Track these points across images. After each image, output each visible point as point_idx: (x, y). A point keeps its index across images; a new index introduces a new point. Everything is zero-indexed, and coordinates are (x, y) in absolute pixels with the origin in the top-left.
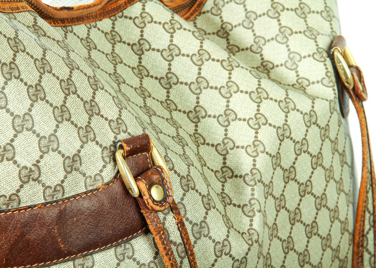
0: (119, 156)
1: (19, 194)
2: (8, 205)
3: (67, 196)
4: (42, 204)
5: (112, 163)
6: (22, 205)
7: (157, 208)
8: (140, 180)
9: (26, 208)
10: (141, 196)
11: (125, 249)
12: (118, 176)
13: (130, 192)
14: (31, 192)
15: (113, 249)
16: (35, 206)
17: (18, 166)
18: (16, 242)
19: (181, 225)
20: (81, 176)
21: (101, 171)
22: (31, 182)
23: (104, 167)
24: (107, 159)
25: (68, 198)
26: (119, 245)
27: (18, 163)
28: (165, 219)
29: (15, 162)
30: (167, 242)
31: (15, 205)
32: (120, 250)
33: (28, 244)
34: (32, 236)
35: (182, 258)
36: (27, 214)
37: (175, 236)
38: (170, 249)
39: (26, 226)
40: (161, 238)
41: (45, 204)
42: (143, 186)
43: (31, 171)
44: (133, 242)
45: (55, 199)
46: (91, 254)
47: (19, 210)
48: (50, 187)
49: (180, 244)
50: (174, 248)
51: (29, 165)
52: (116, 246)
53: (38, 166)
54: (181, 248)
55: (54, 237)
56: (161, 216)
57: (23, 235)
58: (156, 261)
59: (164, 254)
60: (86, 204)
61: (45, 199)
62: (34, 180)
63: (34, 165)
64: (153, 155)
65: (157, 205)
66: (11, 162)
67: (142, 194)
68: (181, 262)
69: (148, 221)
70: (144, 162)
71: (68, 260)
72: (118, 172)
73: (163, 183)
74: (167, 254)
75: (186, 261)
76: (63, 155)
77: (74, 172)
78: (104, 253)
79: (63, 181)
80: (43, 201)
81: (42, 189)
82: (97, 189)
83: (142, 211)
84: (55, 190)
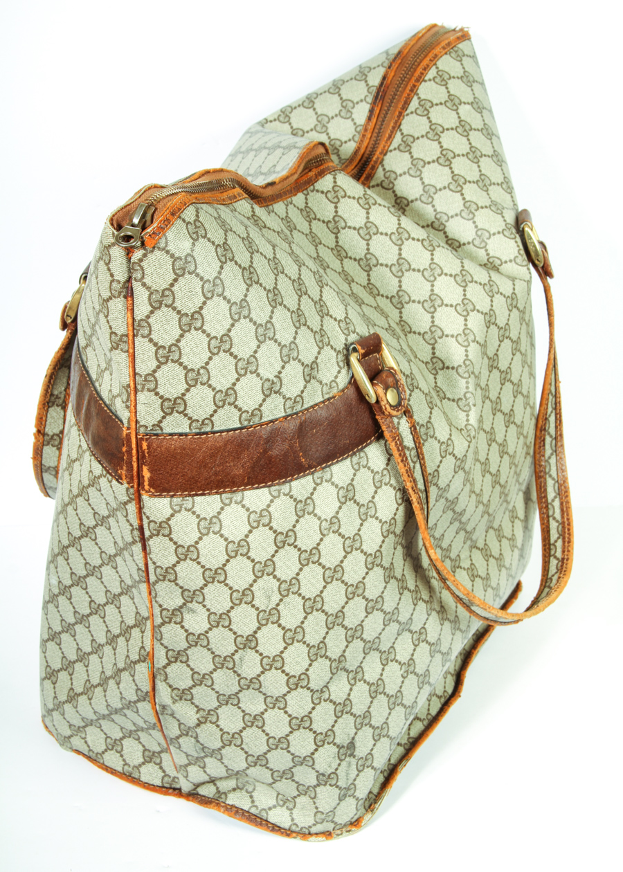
0: (354, 359)
1: (261, 408)
2: (250, 421)
3: (305, 406)
4: (283, 417)
5: (346, 368)
6: (264, 420)
7: (394, 413)
8: (377, 384)
9: (267, 423)
10: (378, 402)
11: (360, 458)
12: (353, 382)
13: (367, 398)
14: (272, 406)
15: (349, 459)
16: (276, 420)
17: (261, 379)
18: (259, 459)
19: (413, 428)
20: (318, 384)
21: (336, 377)
22: (273, 395)
23: (339, 372)
24: (341, 364)
25: (307, 409)
26: (354, 454)
27: (261, 375)
28: (399, 423)
29: (258, 375)
30: (402, 448)
31: (256, 420)
32: (355, 459)
33: (270, 461)
34: (274, 452)
35: (415, 463)
36: (268, 428)
37: (408, 441)
38: (405, 454)
39: (269, 442)
40: (396, 444)
41: (285, 417)
42: (380, 390)
43: (273, 383)
44: (366, 449)
45: (294, 411)
46: (329, 466)
47: (261, 426)
48: (290, 399)
49: (413, 448)
50: (407, 453)
51: (271, 377)
52: (352, 456)
53: (279, 377)
54: (414, 453)
55: (296, 451)
56: (395, 420)
57: (265, 451)
58: (389, 468)
59: (399, 460)
60: (323, 413)
61: (285, 412)
62: (276, 393)
63: (276, 376)
64: (384, 356)
65: (394, 410)
66: (255, 375)
67: (380, 400)
68: (414, 467)
69: (384, 428)
70: (375, 364)
71: (308, 474)
72: (353, 376)
73: (396, 386)
74: (402, 461)
75: (418, 465)
76: (303, 364)
77: (312, 381)
78: (341, 464)
79: (302, 392)
80: (284, 414)
81: (282, 401)
82: (334, 397)
83: (377, 417)
84: (295, 402)
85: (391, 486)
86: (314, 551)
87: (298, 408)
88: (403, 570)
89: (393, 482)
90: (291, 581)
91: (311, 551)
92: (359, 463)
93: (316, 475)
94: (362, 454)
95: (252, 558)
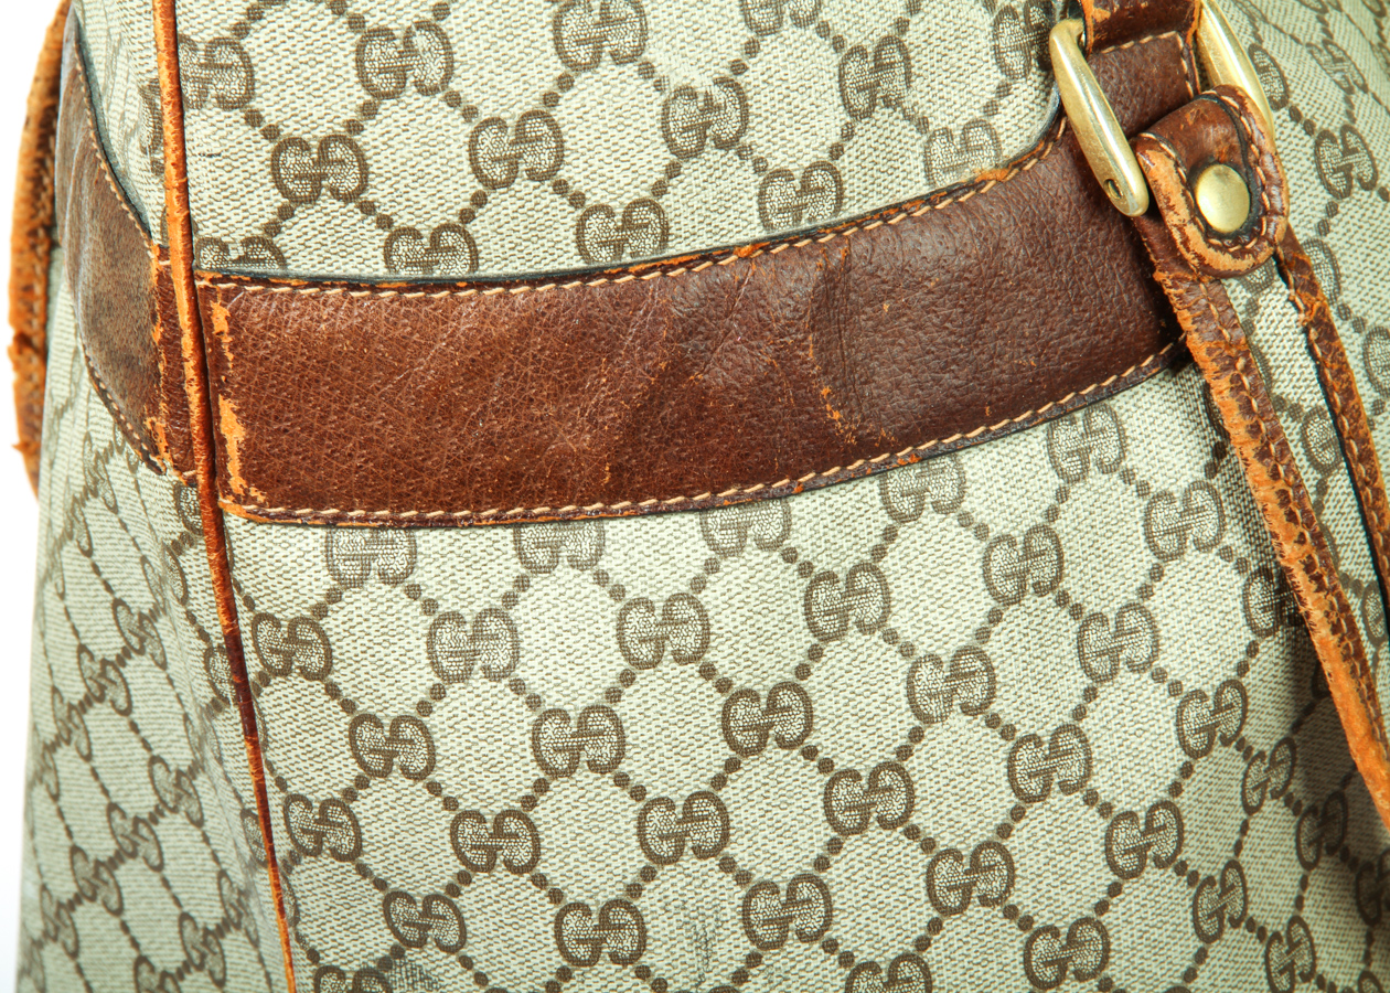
0: (1064, 44)
1: (663, 201)
2: (619, 247)
3: (852, 210)
4: (756, 243)
5: (1035, 76)
6: (677, 248)
7: (1224, 261)
8: (1152, 144)
9: (690, 261)
10: (1154, 211)
11: (1088, 432)
12: (1060, 131)
13: (1111, 194)
14: (710, 195)
15: (1040, 432)
16: (727, 251)
17: (659, 87)
18: (654, 399)
19: (1320, 334)
20: (909, 130)
21: (991, 109)
22: (712, 154)
23: (1004, 90)
24: (1015, 60)
25: (858, 222)
26: (1065, 413)
27: (660, 71)
28: (1253, 307)
29: (647, 70)
30: (1262, 404)
31: (644, 246)
32: (1067, 435)
33: (701, 408)
34: (715, 376)
35: (1326, 470)
36: (695, 284)
37: (1296, 379)
38: (1276, 432)
39: (690, 333)
40: (1237, 386)
41: (765, 246)
42: (1164, 168)
43: (710, 106)
44: (1121, 402)
45: (804, 225)
46: (952, 451)
47: (665, 270)
48: (785, 174)
49: (1316, 411)
50: (1290, 429)
51: (702, 83)
52: (1052, 420)
53: (737, 87)
54: (1320, 430)
55: (805, 378)
56: (1238, 294)
57: (678, 369)
58: (1218, 482)
59: (1249, 452)
60: (929, 246)
61: (766, 224)
62: (722, 145)
63: (721, 82)
64: (1205, 42)
65: (1223, 249)
66: (631, 69)
67: (1162, 205)
68: (1322, 488)
69: (1185, 318)
70: (1165, 73)
71: (861, 475)
72: (1061, 112)
73: (1243, 156)
74: (1263, 454)
75: (1340, 483)
76: (838, 43)
77: (881, 114)
78: (1002, 446)
79: (836, 151)
80: (760, 233)
81: (753, 181)
82: (974, 185)
83: (1159, 276)
84: (806, 188)
85: (1226, 553)
86: (886, 779)
87: (821, 212)
88: (1299, 903)
89: (1234, 538)
90: (792, 890)
91: (874, 774)
92: (1082, 454)
93: (897, 480)
94: (1100, 419)
95: (635, 781)
